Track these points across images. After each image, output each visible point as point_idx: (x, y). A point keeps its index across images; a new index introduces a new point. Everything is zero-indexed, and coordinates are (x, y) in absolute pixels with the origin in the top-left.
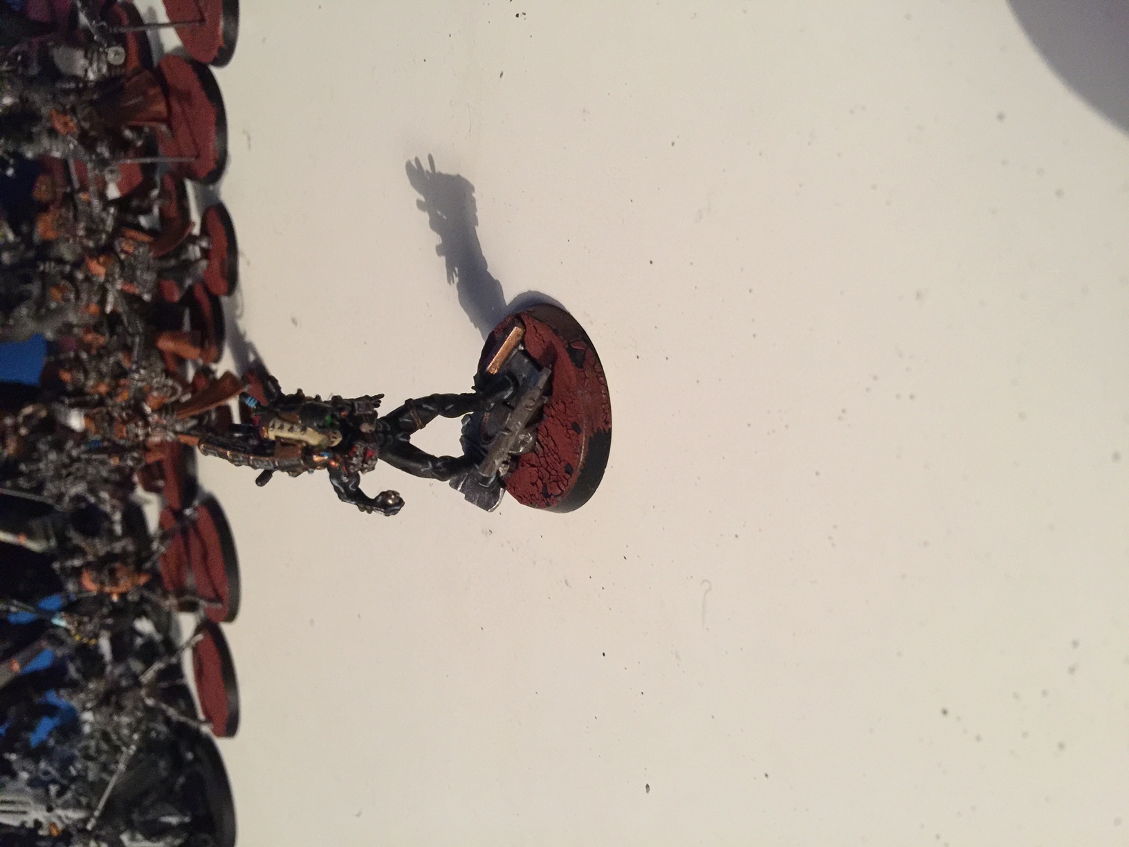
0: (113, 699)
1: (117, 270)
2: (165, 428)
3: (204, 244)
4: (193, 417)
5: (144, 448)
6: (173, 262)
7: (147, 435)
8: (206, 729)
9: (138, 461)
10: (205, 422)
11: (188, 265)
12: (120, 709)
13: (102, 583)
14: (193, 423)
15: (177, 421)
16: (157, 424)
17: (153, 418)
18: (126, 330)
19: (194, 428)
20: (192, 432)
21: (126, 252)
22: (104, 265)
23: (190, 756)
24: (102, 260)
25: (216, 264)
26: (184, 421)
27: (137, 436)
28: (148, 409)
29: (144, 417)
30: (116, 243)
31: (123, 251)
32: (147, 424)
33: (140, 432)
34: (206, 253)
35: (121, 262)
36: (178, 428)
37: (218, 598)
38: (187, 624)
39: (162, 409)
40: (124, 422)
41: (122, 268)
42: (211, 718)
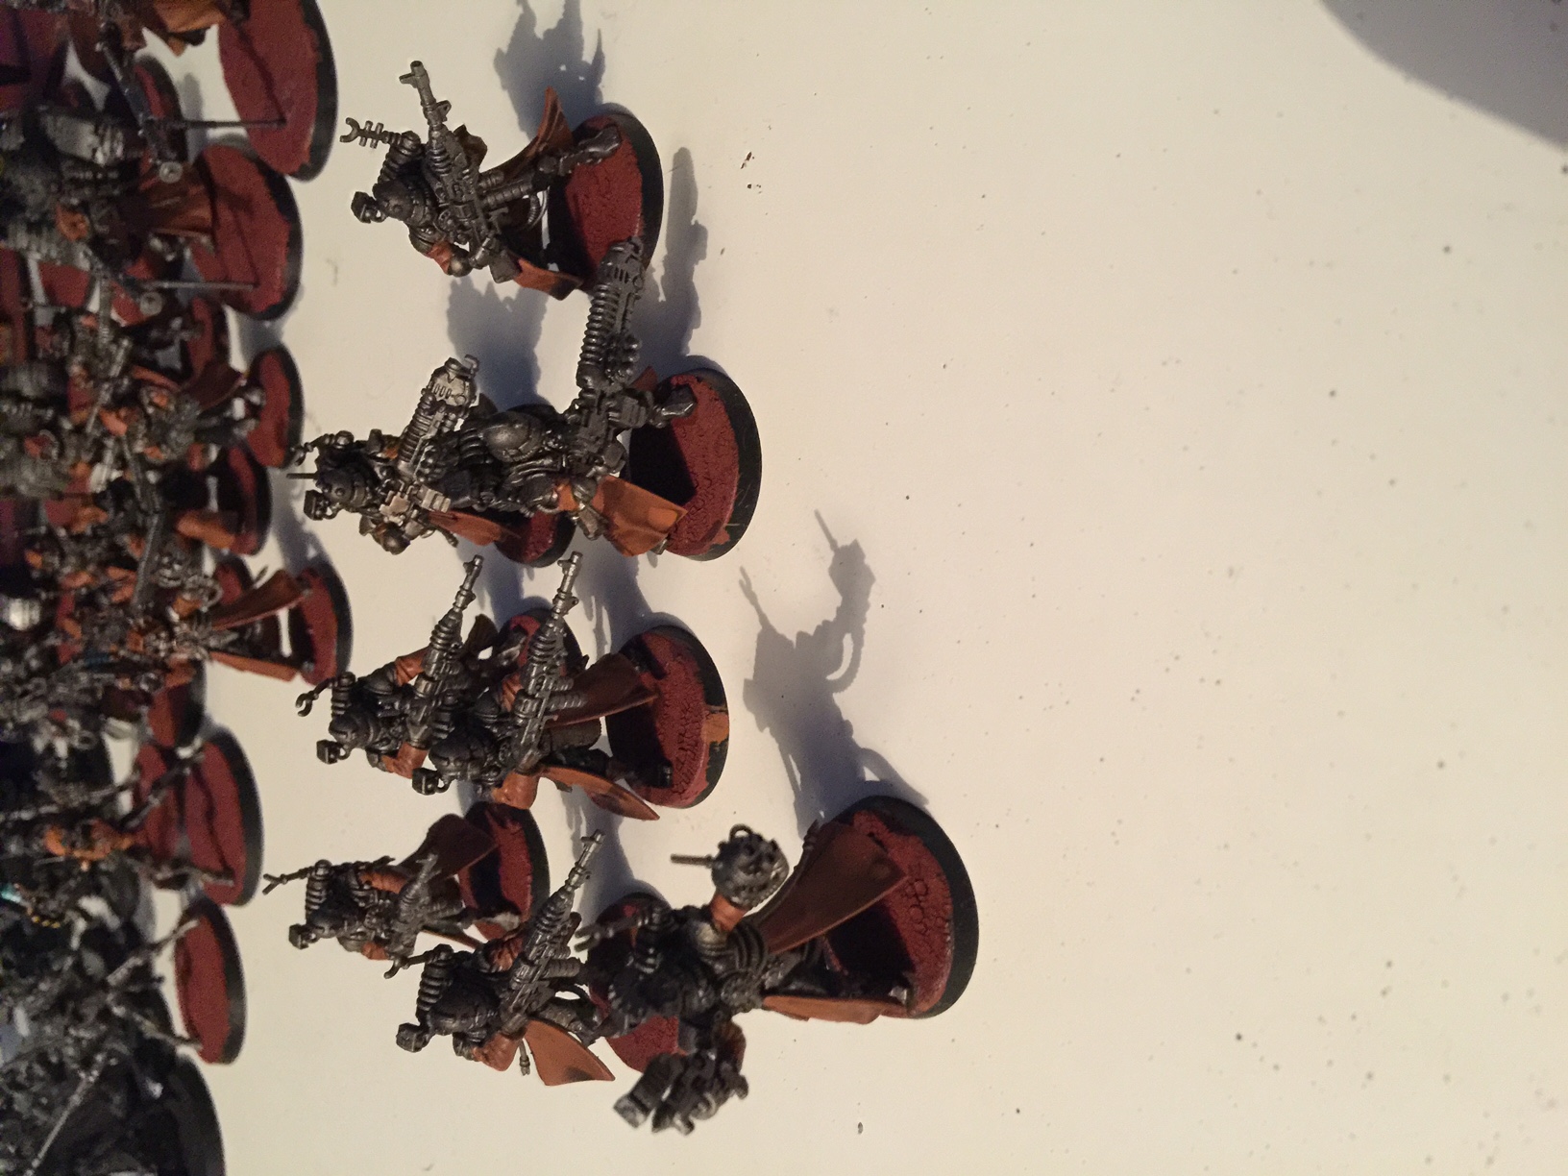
0: (71, 1005)
1: (142, 428)
2: (195, 641)
3: (255, 397)
4: (233, 630)
5: (164, 668)
6: (214, 421)
7: (171, 651)
8: (187, 1052)
9: (156, 684)
10: (247, 637)
11: (232, 423)
12: (78, 1019)
14: (233, 636)
15: (211, 634)
16: (186, 637)
17: (181, 629)
18: (137, 503)
19: (232, 643)
20: (231, 649)
21: (156, 406)
22: (125, 420)
23: (157, 1090)
24: (123, 413)
25: (269, 427)
26: (220, 634)
27: (157, 651)
28: (175, 616)
29: (169, 626)
30: (144, 392)
31: (151, 403)
32: (172, 636)
33: (162, 646)
34: (253, 410)
35: (148, 418)
36: (213, 643)
37: (227, 872)
39: (193, 617)
40: (142, 632)
41: (149, 425)
42: (195, 1036)
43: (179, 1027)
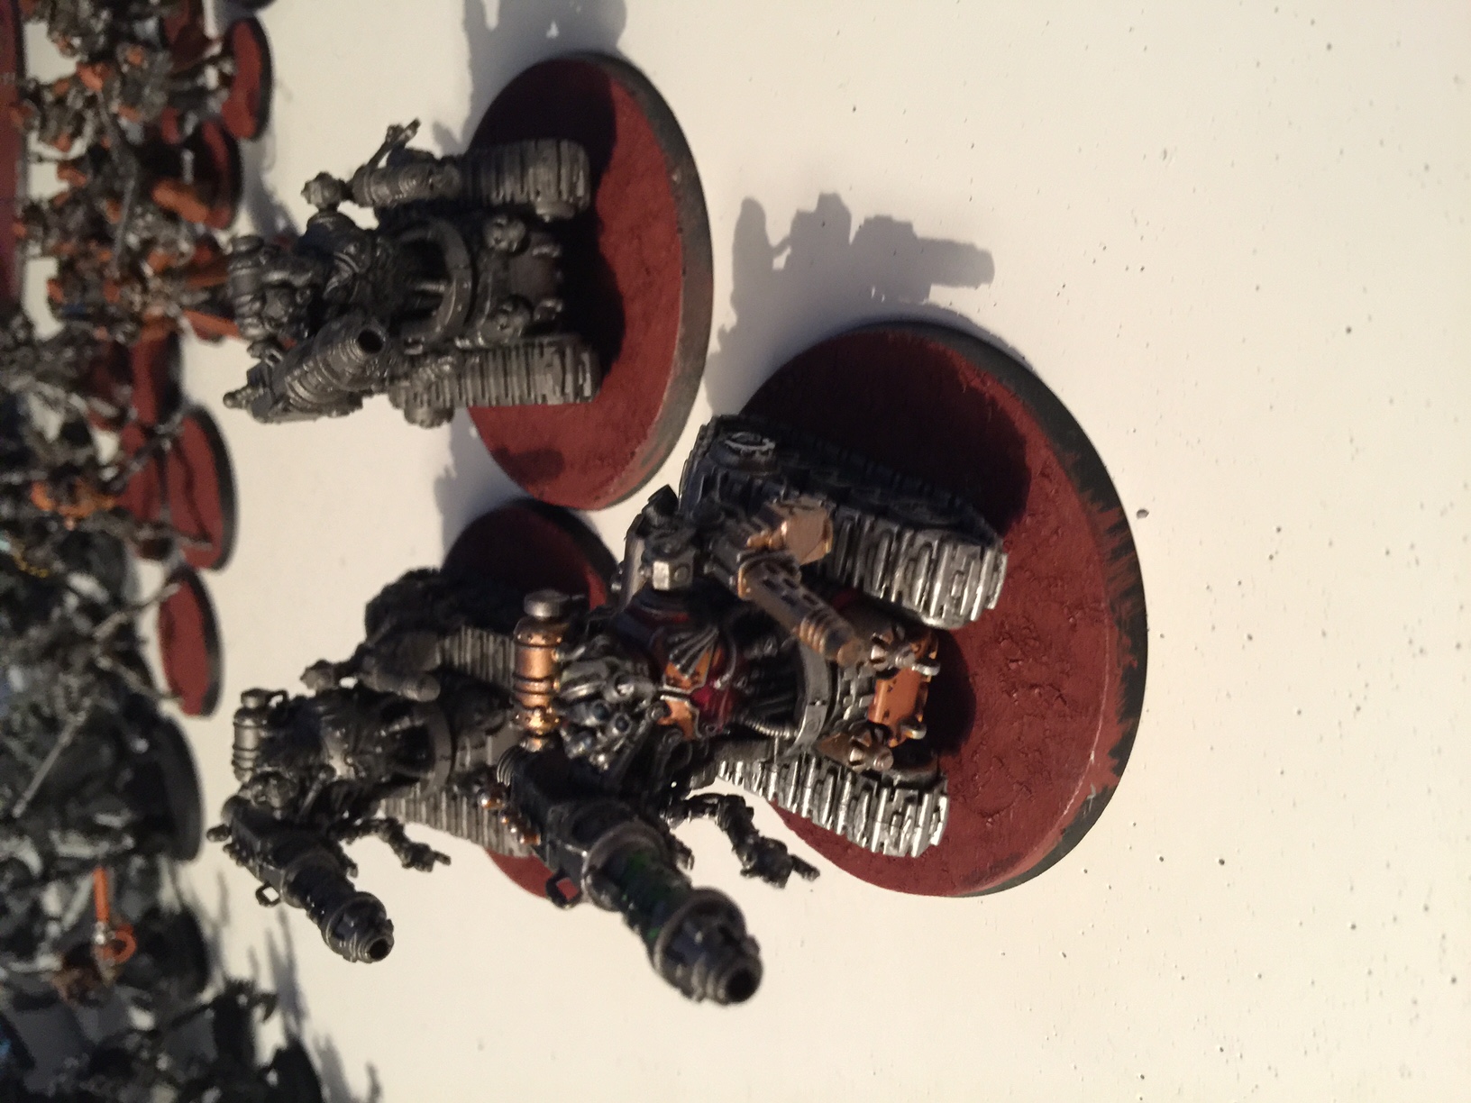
0: (60, 653)
1: (117, 85)
2: (168, 297)
3: (228, 68)
4: (206, 289)
5: (138, 319)
6: (187, 86)
7: (145, 305)
8: (169, 708)
9: (131, 336)
10: (219, 299)
11: (203, 92)
12: (66, 666)
13: (58, 502)
14: (203, 296)
15: (184, 291)
16: (159, 292)
17: (154, 284)
18: (115, 170)
19: (206, 303)
20: (203, 309)
21: (132, 65)
22: (101, 76)
23: (141, 745)
24: (99, 68)
25: (241, 97)
26: (192, 292)
27: (131, 303)
28: (148, 270)
29: (142, 279)
30: (119, 50)
31: (126, 61)
32: (145, 290)
33: (137, 299)
34: (225, 80)
35: (123, 77)
36: (185, 300)
37: (204, 535)
38: (150, 577)
39: (166, 273)
40: (119, 283)
41: (124, 83)
42: (177, 691)
43: (161, 681)
